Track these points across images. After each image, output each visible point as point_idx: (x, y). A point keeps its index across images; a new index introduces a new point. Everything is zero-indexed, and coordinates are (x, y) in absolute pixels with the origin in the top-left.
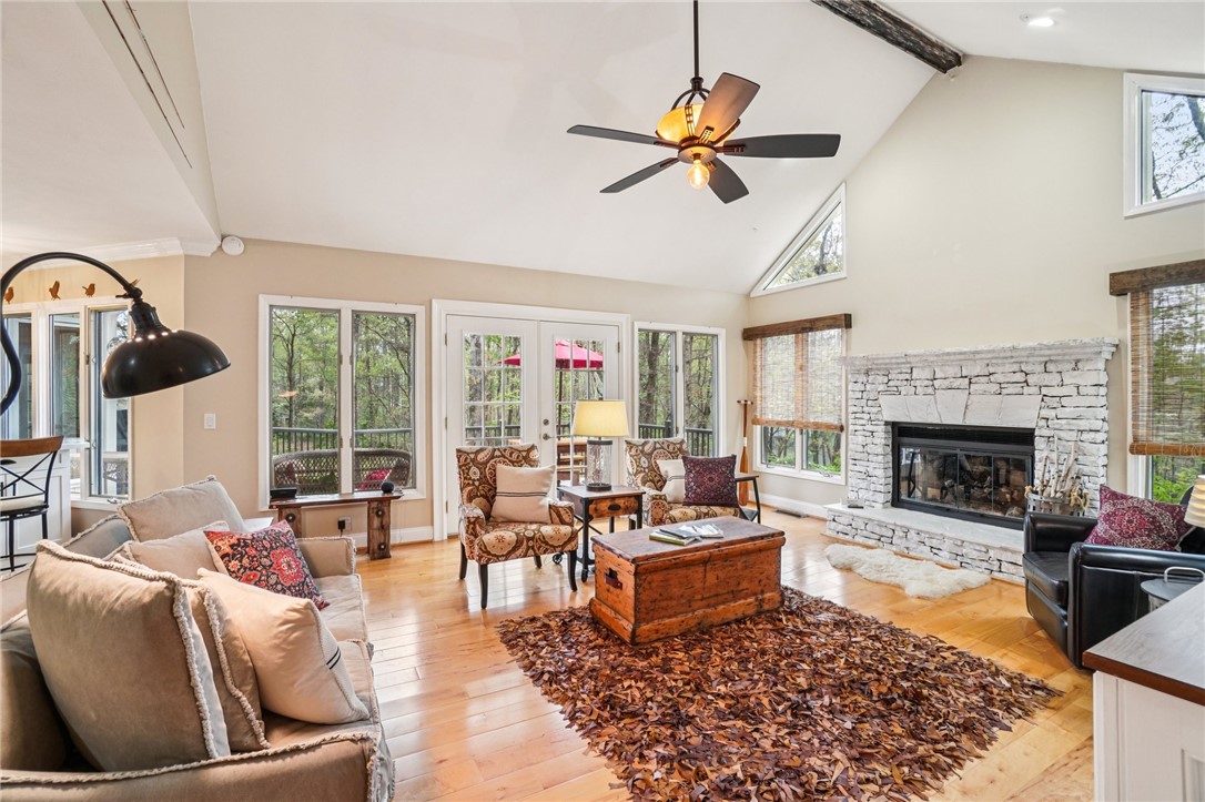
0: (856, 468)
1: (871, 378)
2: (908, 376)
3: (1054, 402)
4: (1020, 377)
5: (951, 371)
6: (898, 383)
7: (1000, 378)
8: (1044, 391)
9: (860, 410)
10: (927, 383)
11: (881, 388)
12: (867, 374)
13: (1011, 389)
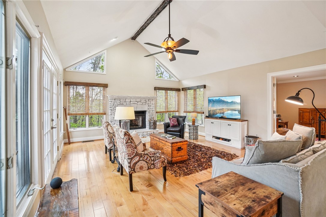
0: (112, 123)
1: (116, 101)
2: (125, 101)
3: (150, 106)
4: (145, 102)
5: (134, 100)
6: (122, 102)
7: (143, 102)
8: (149, 104)
9: (113, 109)
10: (129, 102)
11: (119, 103)
12: (115, 100)
13: (144, 104)
